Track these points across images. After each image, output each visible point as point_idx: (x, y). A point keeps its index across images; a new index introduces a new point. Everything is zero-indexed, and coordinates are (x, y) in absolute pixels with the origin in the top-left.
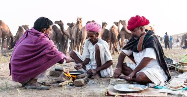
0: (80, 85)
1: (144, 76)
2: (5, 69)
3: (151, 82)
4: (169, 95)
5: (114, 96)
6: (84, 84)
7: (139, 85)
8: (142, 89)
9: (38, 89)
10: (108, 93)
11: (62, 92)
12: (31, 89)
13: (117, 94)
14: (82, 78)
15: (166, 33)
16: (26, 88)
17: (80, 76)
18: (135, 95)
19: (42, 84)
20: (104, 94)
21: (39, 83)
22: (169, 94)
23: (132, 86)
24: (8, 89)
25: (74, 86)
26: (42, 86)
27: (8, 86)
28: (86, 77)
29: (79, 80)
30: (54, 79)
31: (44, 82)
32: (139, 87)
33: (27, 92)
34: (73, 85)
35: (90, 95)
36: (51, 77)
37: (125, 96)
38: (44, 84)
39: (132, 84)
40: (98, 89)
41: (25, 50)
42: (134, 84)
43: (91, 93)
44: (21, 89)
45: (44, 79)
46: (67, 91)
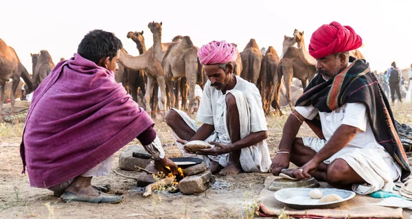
0: (193, 191)
1: (347, 168)
2: (10, 153)
3: (363, 182)
4: (407, 214)
5: (276, 216)
6: (202, 188)
7: (335, 190)
8: (341, 199)
9: (93, 202)
10: (261, 210)
11: (151, 208)
12: (77, 203)
13: (282, 213)
14: (197, 174)
15: (394, 64)
16: (64, 201)
17: (192, 168)
18: (326, 213)
19: (103, 190)
20: (252, 212)
21: (94, 187)
22: (405, 209)
23: (317, 191)
24: (20, 202)
25: (179, 195)
26: (104, 196)
27: (21, 196)
28: (208, 172)
29: (191, 179)
30: (131, 177)
31: (107, 186)
32: (336, 195)
33: (67, 210)
34: (177, 191)
35: (218, 216)
36: (123, 174)
37: (302, 216)
38: (106, 189)
39: (317, 186)
40: (238, 201)
41: (60, 109)
42: (323, 187)
43: (219, 210)
44: (52, 204)
45: (105, 178)
46: (164, 206)
